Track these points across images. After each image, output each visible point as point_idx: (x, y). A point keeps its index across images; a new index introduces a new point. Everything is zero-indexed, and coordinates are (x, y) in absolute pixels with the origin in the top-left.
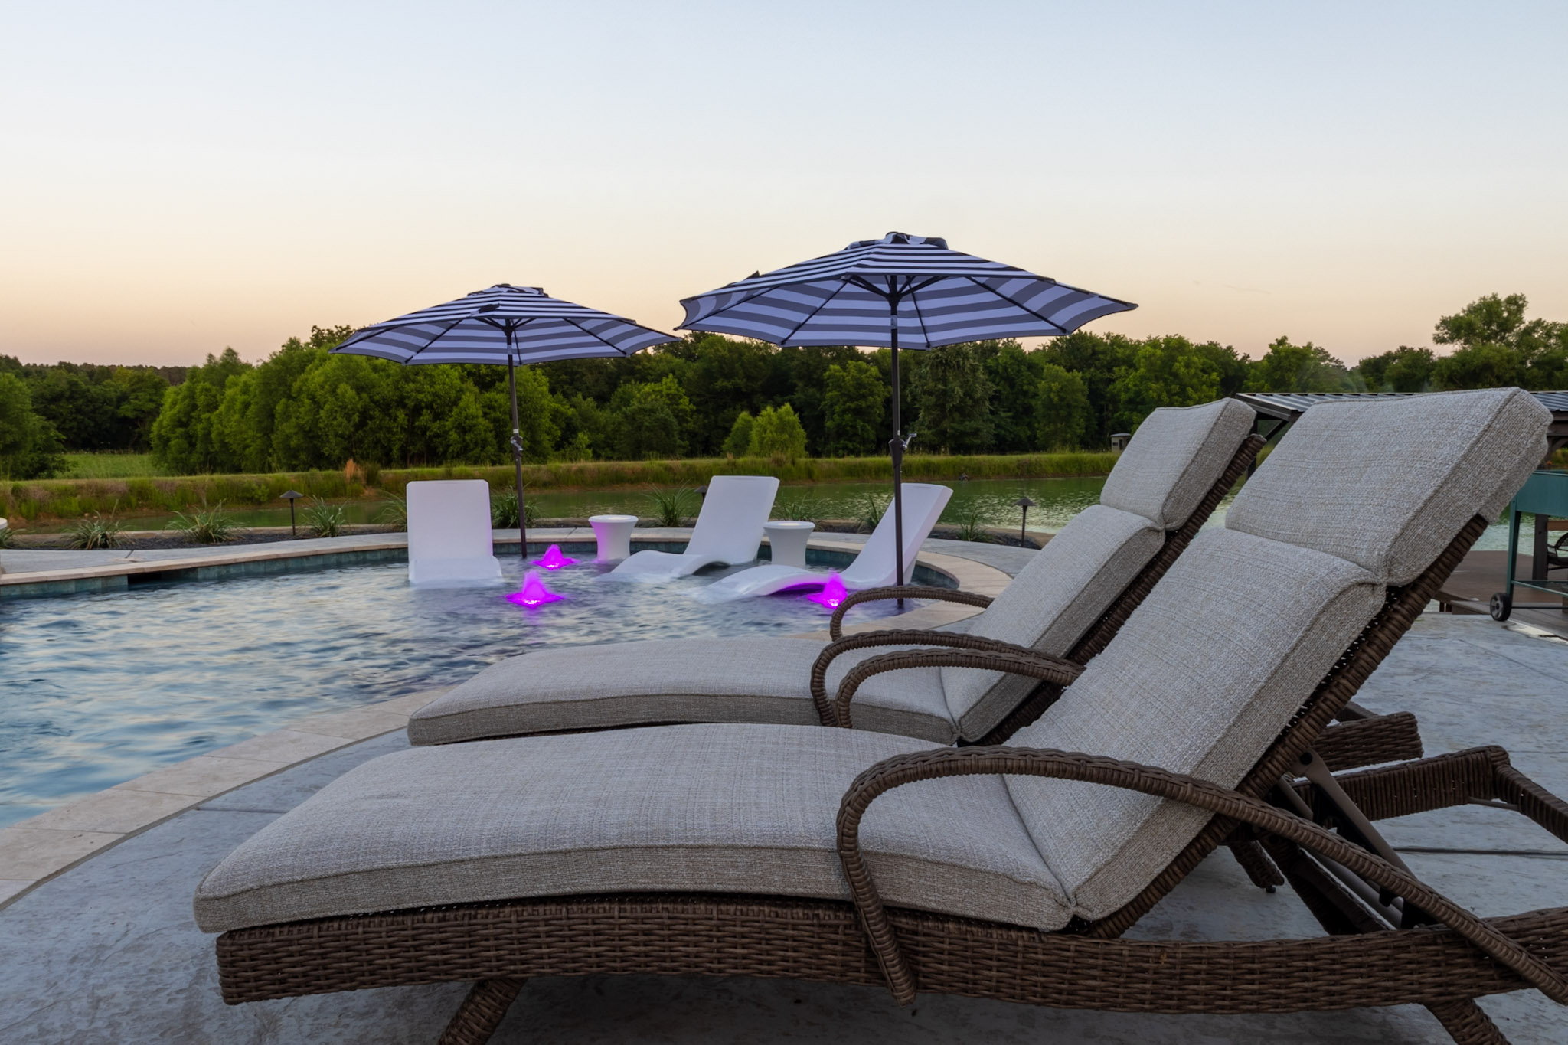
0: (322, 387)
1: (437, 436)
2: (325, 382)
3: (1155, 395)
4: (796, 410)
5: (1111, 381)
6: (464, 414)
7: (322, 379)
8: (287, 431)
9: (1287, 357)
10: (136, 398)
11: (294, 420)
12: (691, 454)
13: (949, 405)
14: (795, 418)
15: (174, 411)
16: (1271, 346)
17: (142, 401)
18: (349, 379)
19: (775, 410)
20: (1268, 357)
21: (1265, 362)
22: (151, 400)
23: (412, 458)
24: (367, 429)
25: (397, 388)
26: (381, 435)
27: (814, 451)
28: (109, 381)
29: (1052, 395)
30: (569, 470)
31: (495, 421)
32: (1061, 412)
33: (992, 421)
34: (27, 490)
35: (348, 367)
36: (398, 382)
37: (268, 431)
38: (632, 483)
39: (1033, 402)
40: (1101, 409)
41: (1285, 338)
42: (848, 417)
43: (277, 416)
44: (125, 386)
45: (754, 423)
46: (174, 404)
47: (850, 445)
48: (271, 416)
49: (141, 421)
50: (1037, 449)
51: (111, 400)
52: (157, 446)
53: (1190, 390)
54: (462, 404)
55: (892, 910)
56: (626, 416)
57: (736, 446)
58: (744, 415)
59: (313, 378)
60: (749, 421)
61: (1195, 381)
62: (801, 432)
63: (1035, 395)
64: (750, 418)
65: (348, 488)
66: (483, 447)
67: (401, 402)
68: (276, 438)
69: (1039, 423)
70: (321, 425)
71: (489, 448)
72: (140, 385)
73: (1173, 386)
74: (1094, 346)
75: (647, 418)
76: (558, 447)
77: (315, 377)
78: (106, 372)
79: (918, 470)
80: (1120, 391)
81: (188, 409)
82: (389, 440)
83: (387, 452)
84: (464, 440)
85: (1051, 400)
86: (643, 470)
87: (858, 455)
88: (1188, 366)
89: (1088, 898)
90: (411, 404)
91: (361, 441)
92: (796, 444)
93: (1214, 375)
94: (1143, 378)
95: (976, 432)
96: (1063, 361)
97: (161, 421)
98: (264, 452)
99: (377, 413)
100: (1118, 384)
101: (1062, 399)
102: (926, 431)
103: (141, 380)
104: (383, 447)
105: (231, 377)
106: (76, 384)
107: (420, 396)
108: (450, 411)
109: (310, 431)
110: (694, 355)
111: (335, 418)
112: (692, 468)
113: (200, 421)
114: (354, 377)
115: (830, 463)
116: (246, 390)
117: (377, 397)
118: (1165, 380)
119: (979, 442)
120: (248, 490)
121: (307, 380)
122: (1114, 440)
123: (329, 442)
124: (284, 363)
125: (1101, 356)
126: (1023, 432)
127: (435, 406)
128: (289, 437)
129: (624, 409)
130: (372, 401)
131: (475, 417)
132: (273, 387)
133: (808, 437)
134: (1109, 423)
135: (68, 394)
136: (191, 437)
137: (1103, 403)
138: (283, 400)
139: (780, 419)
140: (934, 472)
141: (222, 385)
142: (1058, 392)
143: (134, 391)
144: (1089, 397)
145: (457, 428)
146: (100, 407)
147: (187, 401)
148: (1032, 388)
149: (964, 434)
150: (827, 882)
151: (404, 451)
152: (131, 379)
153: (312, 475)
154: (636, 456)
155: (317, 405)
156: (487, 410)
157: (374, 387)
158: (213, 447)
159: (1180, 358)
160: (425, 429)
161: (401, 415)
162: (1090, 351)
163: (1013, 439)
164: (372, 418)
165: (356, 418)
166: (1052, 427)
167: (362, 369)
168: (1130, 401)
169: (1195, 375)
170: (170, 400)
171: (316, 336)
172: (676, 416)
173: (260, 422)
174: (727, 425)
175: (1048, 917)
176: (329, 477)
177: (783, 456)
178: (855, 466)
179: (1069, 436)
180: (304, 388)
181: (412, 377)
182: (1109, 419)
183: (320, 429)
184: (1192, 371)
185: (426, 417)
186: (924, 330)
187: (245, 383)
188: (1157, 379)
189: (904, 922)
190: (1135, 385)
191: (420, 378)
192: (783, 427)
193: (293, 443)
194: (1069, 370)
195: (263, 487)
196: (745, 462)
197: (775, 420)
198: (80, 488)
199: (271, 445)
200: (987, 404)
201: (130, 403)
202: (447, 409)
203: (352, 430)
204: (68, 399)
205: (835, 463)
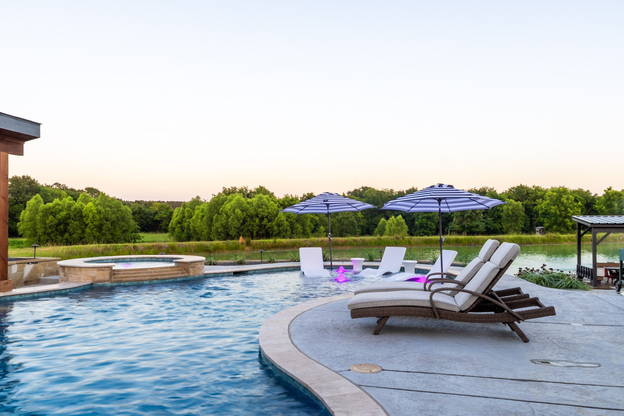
0: (230, 210)
1: (269, 228)
2: (231, 208)
3: (554, 211)
4: (403, 217)
5: (536, 205)
6: (279, 219)
7: (230, 207)
8: (217, 226)
9: (613, 195)
10: (161, 213)
11: (220, 222)
12: (362, 234)
13: (466, 216)
14: (403, 221)
15: (177, 218)
16: (605, 191)
17: (163, 214)
18: (239, 207)
19: (395, 218)
20: (604, 195)
21: (603, 198)
22: (165, 214)
23: (260, 236)
24: (245, 225)
25: (255, 210)
26: (250, 227)
27: (411, 234)
28: (151, 207)
29: (509, 211)
30: (318, 241)
31: (290, 222)
32: (513, 218)
33: (484, 222)
34: (137, 247)
35: (239, 203)
36: (256, 208)
37: (210, 226)
38: (341, 246)
39: (501, 214)
40: (531, 217)
41: (611, 187)
42: (424, 220)
43: (214, 220)
44: (157, 209)
45: (387, 223)
46: (177, 216)
47: (425, 231)
48: (212, 220)
49: (162, 222)
50: (503, 233)
51: (152, 214)
52: (171, 231)
53: (569, 209)
54: (278, 216)
55: (437, 309)
56: (338, 220)
57: (379, 231)
58: (383, 219)
59: (227, 207)
60: (385, 222)
61: (571, 205)
62: (406, 226)
63: (502, 211)
64: (385, 221)
65: (240, 246)
66: (286, 232)
67: (257, 216)
68: (213, 229)
69: (504, 222)
70: (229, 224)
71: (288, 232)
72: (162, 208)
73: (562, 208)
74: (527, 191)
75: (346, 221)
76: (313, 232)
77: (228, 206)
78: (150, 204)
79: (453, 242)
80: (539, 209)
81: (182, 218)
82: (253, 229)
83: (252, 234)
84: (279, 230)
85: (509, 213)
86: (345, 241)
87: (428, 236)
88: (567, 199)
89: (462, 307)
90: (260, 216)
91: (243, 230)
92: (404, 231)
93: (580, 203)
94: (548, 204)
95: (477, 226)
96: (514, 197)
97: (173, 222)
98: (209, 233)
99: (249, 219)
100: (539, 206)
101: (513, 213)
102: (456, 226)
103: (162, 207)
104: (250, 232)
105: (197, 206)
106: (141, 208)
107: (264, 214)
108: (274, 219)
109: (225, 226)
110: (363, 196)
111: (234, 221)
112: (364, 240)
113: (186, 222)
114: (241, 206)
115: (418, 239)
116: (203, 211)
117: (249, 214)
118: (558, 205)
119: (479, 230)
120: (207, 247)
121: (224, 207)
122: (537, 230)
123: (231, 230)
124: (217, 201)
125: (530, 195)
126: (498, 226)
127: (269, 217)
128: (218, 228)
129: (337, 217)
130: (247, 215)
131: (283, 221)
132: (212, 210)
133: (408, 228)
134: (535, 222)
135: (138, 212)
136: (182, 228)
137: (532, 214)
138: (216, 215)
139: (397, 221)
140: (460, 243)
141: (194, 209)
142: (511, 210)
143: (160, 211)
144: (525, 212)
145: (277, 225)
146: (148, 216)
147: (182, 215)
148: (501, 208)
149: (472, 227)
150: (428, 305)
151: (257, 233)
152: (159, 206)
153: (228, 242)
154: (341, 235)
155: (228, 217)
156: (288, 219)
157: (248, 210)
158: (191, 232)
159: (564, 196)
160: (265, 226)
161: (257, 220)
162: (526, 193)
163: (493, 229)
164: (247, 221)
165: (241, 221)
166: (509, 224)
167: (244, 203)
168: (543, 213)
169: (571, 203)
170: (176, 214)
171: (224, 191)
172: (356, 220)
173: (207, 222)
174: (376, 223)
175: (457, 310)
176: (233, 243)
177: (399, 236)
178: (428, 240)
179: (517, 228)
180: (224, 210)
181: (261, 206)
182: (535, 221)
183: (229, 225)
184: (570, 201)
185: (265, 221)
186: (448, 207)
187: (202, 208)
188: (554, 205)
189: (438, 310)
190: (545, 207)
191: (264, 207)
192: (398, 224)
193: (219, 230)
194: (517, 201)
195: (212, 246)
196: (384, 238)
197: (395, 221)
198: (153, 246)
199: (211, 231)
200: (482, 215)
201: (158, 215)
202: (273, 218)
203: (240, 225)
204: (138, 214)
205: (420, 239)
